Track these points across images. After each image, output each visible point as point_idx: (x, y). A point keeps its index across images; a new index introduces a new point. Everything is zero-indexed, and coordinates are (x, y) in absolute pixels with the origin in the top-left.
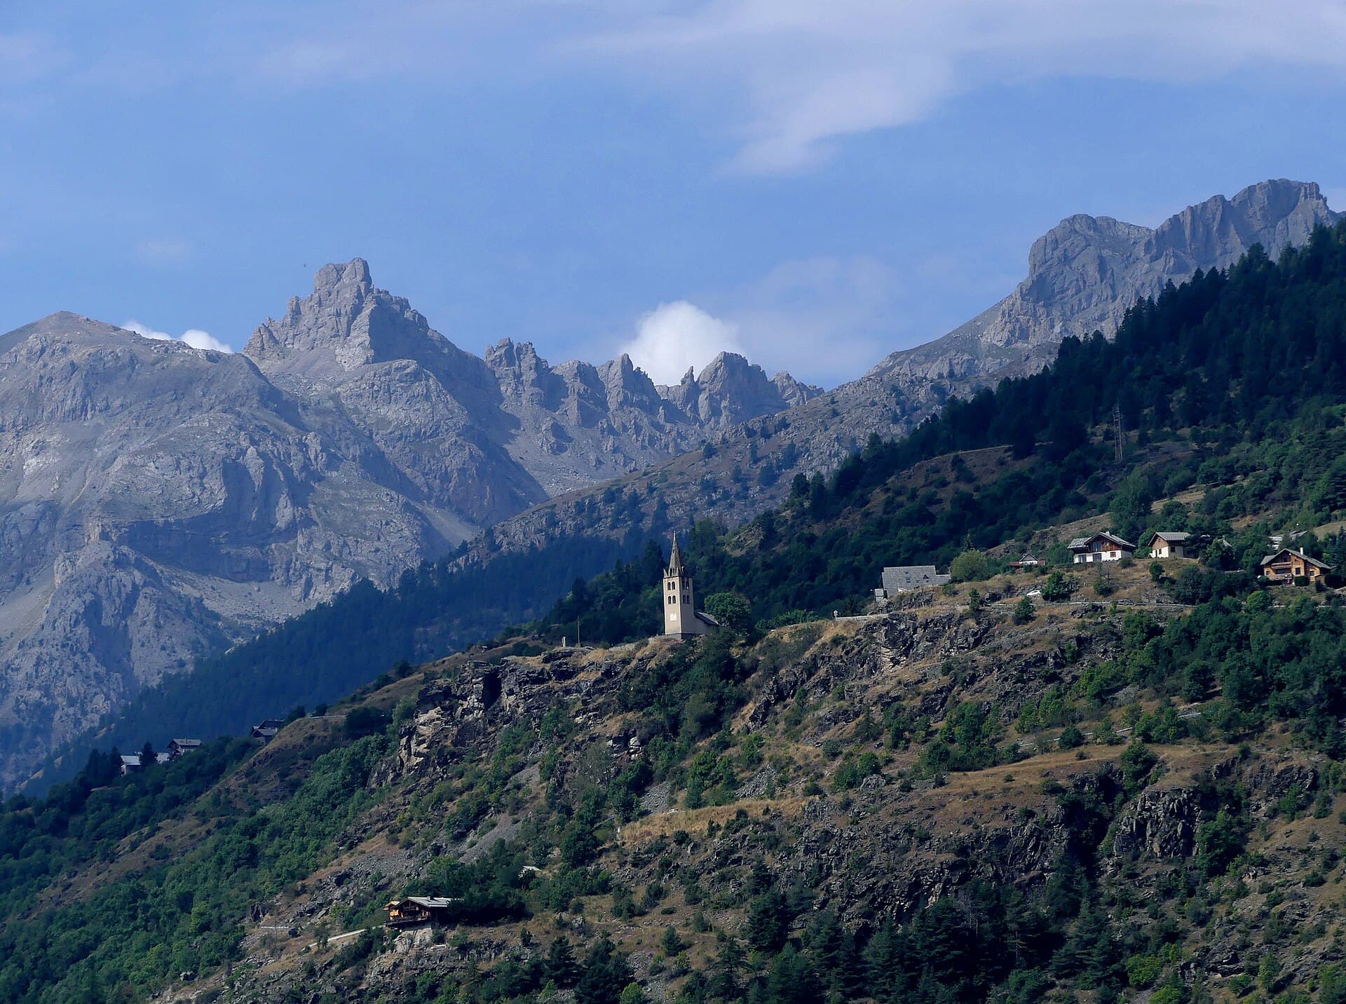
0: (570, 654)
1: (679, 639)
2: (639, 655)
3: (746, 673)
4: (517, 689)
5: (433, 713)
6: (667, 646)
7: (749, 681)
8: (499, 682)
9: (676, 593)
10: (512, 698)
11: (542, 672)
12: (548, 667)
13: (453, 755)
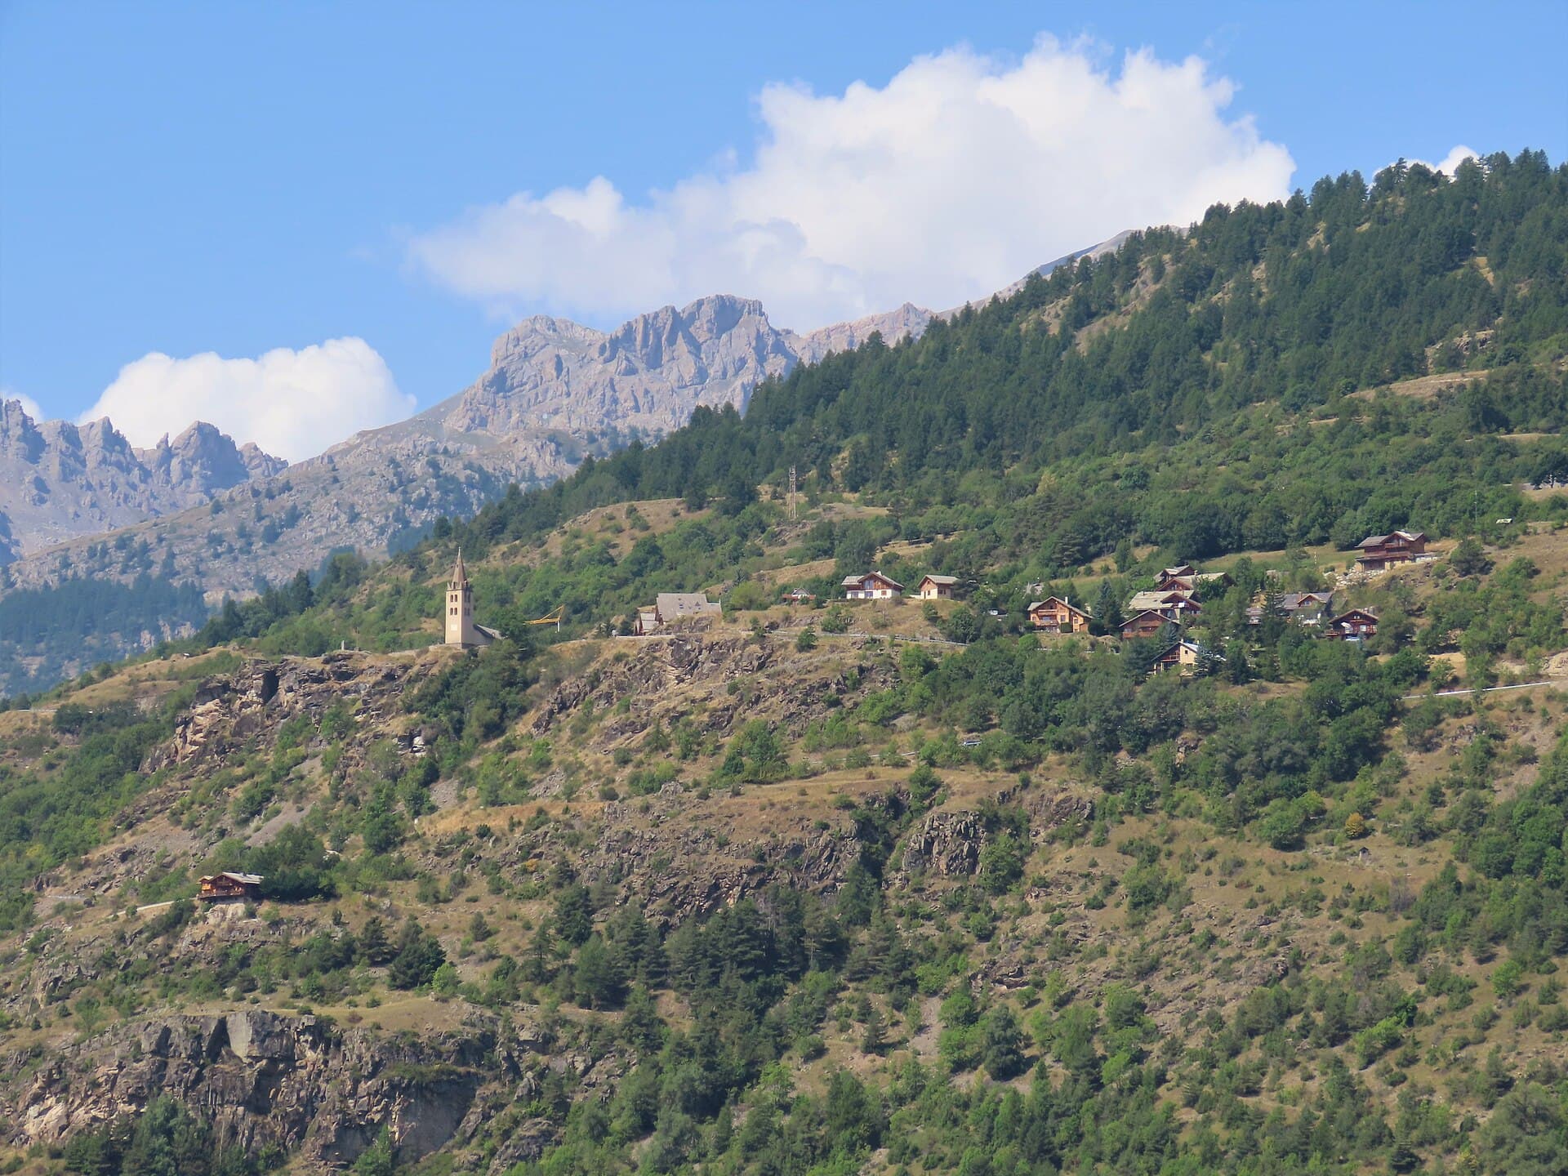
0: (350, 657)
1: (460, 647)
2: (420, 661)
3: (527, 684)
4: (296, 687)
5: (210, 705)
6: (448, 653)
7: (529, 691)
8: (277, 679)
9: (459, 605)
10: (291, 694)
11: (322, 673)
12: (328, 667)
13: (231, 745)
